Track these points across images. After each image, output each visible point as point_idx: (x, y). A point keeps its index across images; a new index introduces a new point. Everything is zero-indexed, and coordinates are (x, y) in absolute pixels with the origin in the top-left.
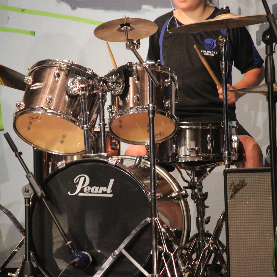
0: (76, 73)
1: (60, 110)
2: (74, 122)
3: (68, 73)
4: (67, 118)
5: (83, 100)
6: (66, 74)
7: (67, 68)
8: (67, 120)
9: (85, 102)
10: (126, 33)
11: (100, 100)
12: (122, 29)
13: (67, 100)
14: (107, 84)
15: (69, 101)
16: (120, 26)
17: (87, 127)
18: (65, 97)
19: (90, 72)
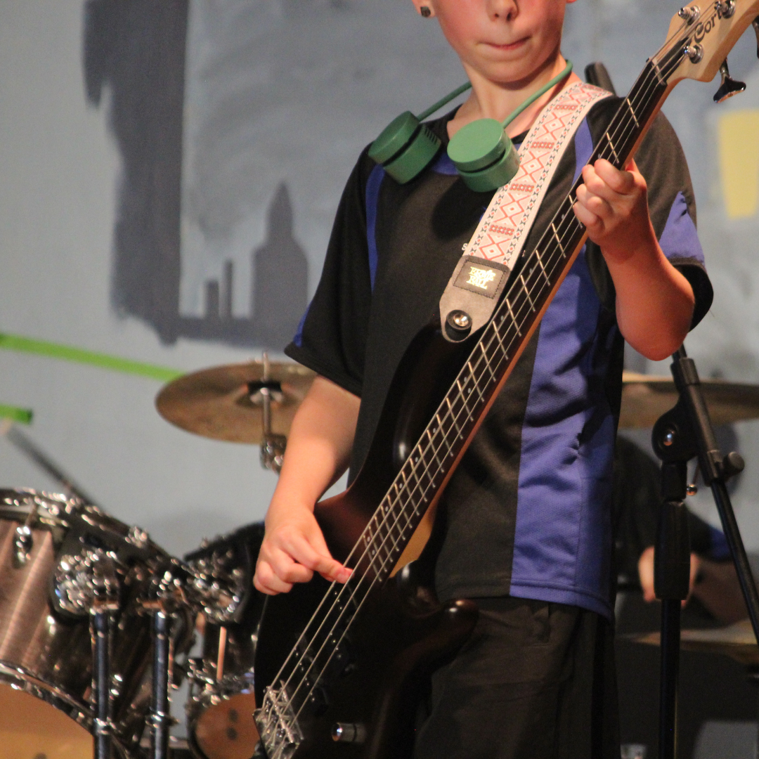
0: (87, 539)
1: (23, 665)
2: (68, 709)
3: (61, 539)
4: (46, 696)
5: (100, 634)
6: (56, 539)
7: (58, 521)
8: (44, 699)
9: (106, 640)
10: (263, 416)
11: (160, 637)
12: (255, 398)
13: (52, 630)
14: (188, 581)
15: (58, 634)
16: (244, 390)
17: (107, 728)
18: (45, 621)
19: (139, 539)
